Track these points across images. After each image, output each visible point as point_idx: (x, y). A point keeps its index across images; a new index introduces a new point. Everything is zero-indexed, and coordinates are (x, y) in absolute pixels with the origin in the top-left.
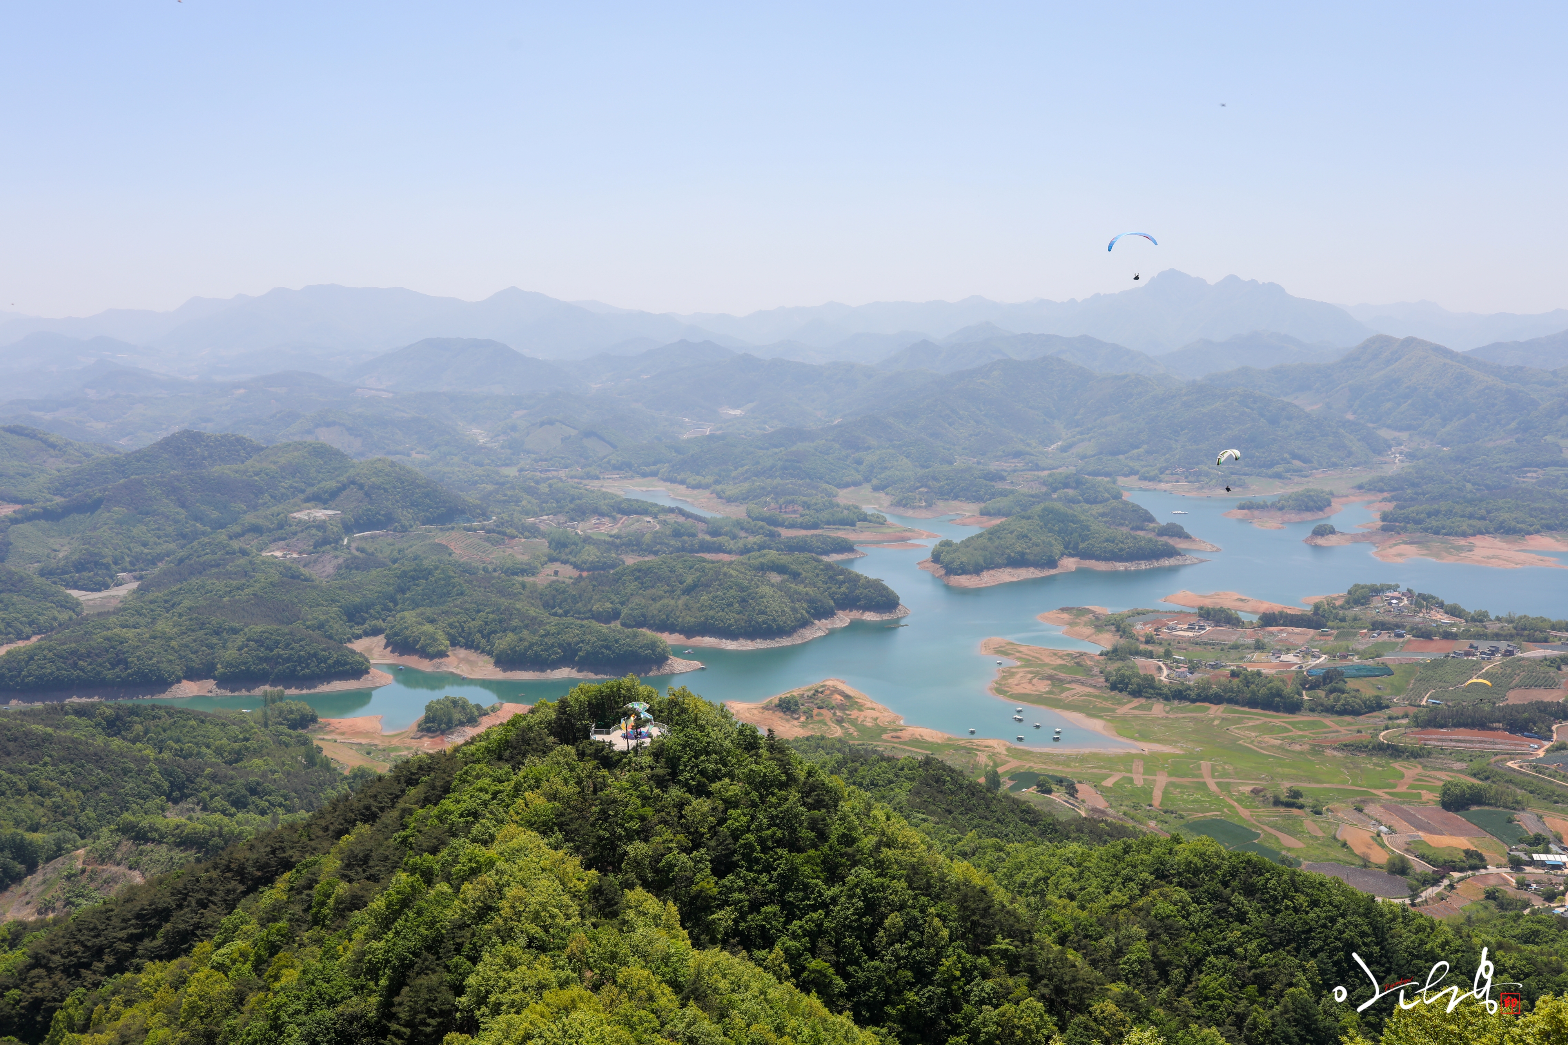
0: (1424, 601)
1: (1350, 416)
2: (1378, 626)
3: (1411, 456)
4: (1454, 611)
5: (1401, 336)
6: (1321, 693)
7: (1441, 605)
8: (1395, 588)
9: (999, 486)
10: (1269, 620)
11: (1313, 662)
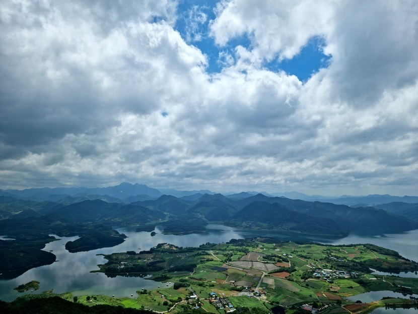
0: (171, 246)
1: (159, 210)
2: (163, 252)
3: (170, 217)
4: (177, 247)
5: (168, 195)
6: (151, 267)
7: (174, 246)
8: (166, 244)
9: (84, 228)
10: (141, 253)
11: (150, 261)
